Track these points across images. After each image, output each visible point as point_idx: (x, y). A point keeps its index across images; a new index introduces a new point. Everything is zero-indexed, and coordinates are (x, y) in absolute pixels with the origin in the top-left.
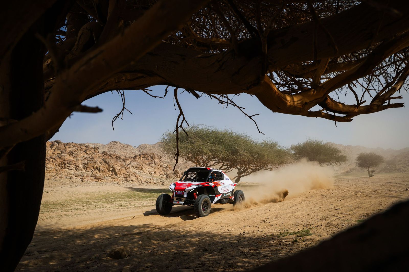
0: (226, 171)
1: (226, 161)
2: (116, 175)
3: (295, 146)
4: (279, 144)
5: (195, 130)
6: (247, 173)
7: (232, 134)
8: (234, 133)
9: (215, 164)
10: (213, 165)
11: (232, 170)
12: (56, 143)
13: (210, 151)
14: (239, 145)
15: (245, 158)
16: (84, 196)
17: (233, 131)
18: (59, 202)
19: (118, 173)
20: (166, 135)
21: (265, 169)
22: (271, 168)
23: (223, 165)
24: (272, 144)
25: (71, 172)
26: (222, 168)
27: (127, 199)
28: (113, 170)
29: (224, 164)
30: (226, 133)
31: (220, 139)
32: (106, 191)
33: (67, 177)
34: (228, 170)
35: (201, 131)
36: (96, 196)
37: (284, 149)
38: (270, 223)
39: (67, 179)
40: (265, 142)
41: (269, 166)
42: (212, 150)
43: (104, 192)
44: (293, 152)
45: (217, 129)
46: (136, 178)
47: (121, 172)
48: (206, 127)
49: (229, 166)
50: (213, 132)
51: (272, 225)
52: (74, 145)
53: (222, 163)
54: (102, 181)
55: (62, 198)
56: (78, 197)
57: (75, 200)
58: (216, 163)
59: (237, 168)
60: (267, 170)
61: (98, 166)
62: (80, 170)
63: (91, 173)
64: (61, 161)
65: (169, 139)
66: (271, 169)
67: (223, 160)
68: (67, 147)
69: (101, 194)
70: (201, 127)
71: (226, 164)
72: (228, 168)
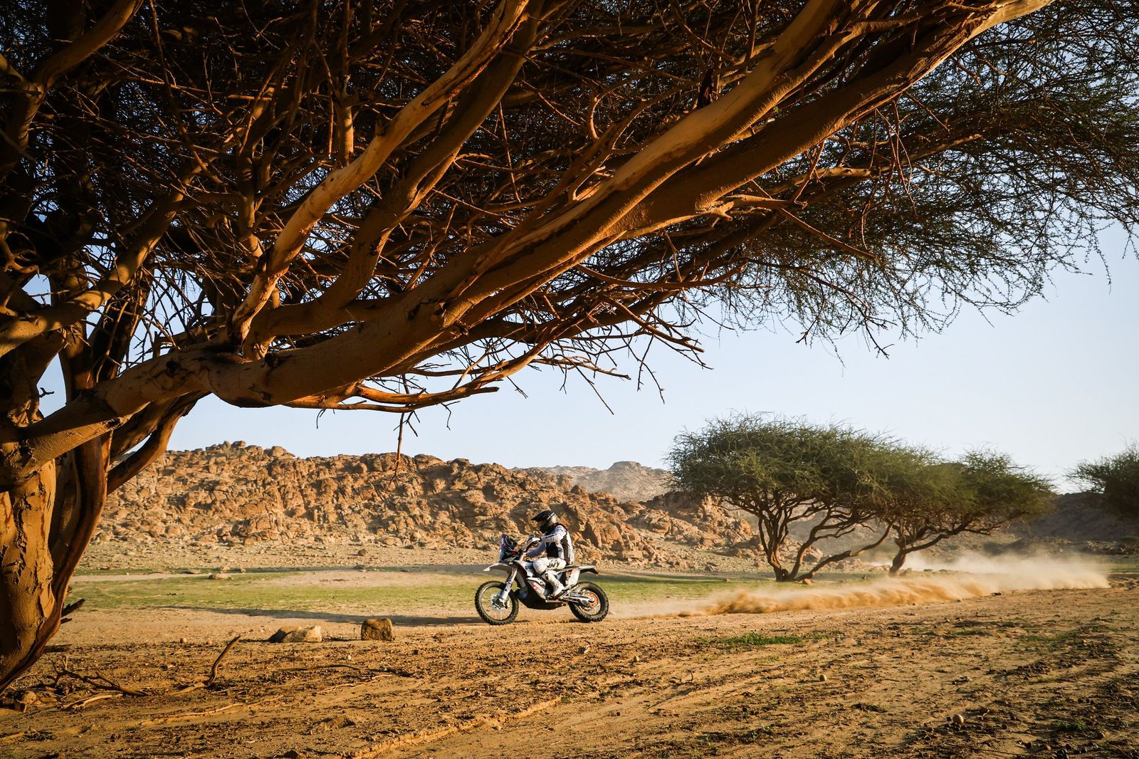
0: (837, 533)
2: (596, 544)
4: (1013, 459)
7: (849, 434)
10: (804, 515)
11: (853, 530)
12: (456, 465)
17: (852, 426)
20: (684, 441)
21: (973, 532)
22: (989, 527)
23: (829, 517)
24: (993, 460)
25: (487, 534)
26: (828, 523)
28: (588, 533)
29: (832, 514)
30: (832, 432)
34: (842, 529)
35: (765, 430)
37: (1029, 473)
39: (477, 551)
41: (982, 523)
46: (645, 552)
47: (609, 536)
48: (780, 417)
49: (845, 517)
50: (804, 431)
52: (497, 470)
53: (826, 511)
58: (808, 510)
60: (978, 532)
64: (466, 507)
66: (986, 531)
68: (481, 474)
71: (838, 513)
72: (843, 523)
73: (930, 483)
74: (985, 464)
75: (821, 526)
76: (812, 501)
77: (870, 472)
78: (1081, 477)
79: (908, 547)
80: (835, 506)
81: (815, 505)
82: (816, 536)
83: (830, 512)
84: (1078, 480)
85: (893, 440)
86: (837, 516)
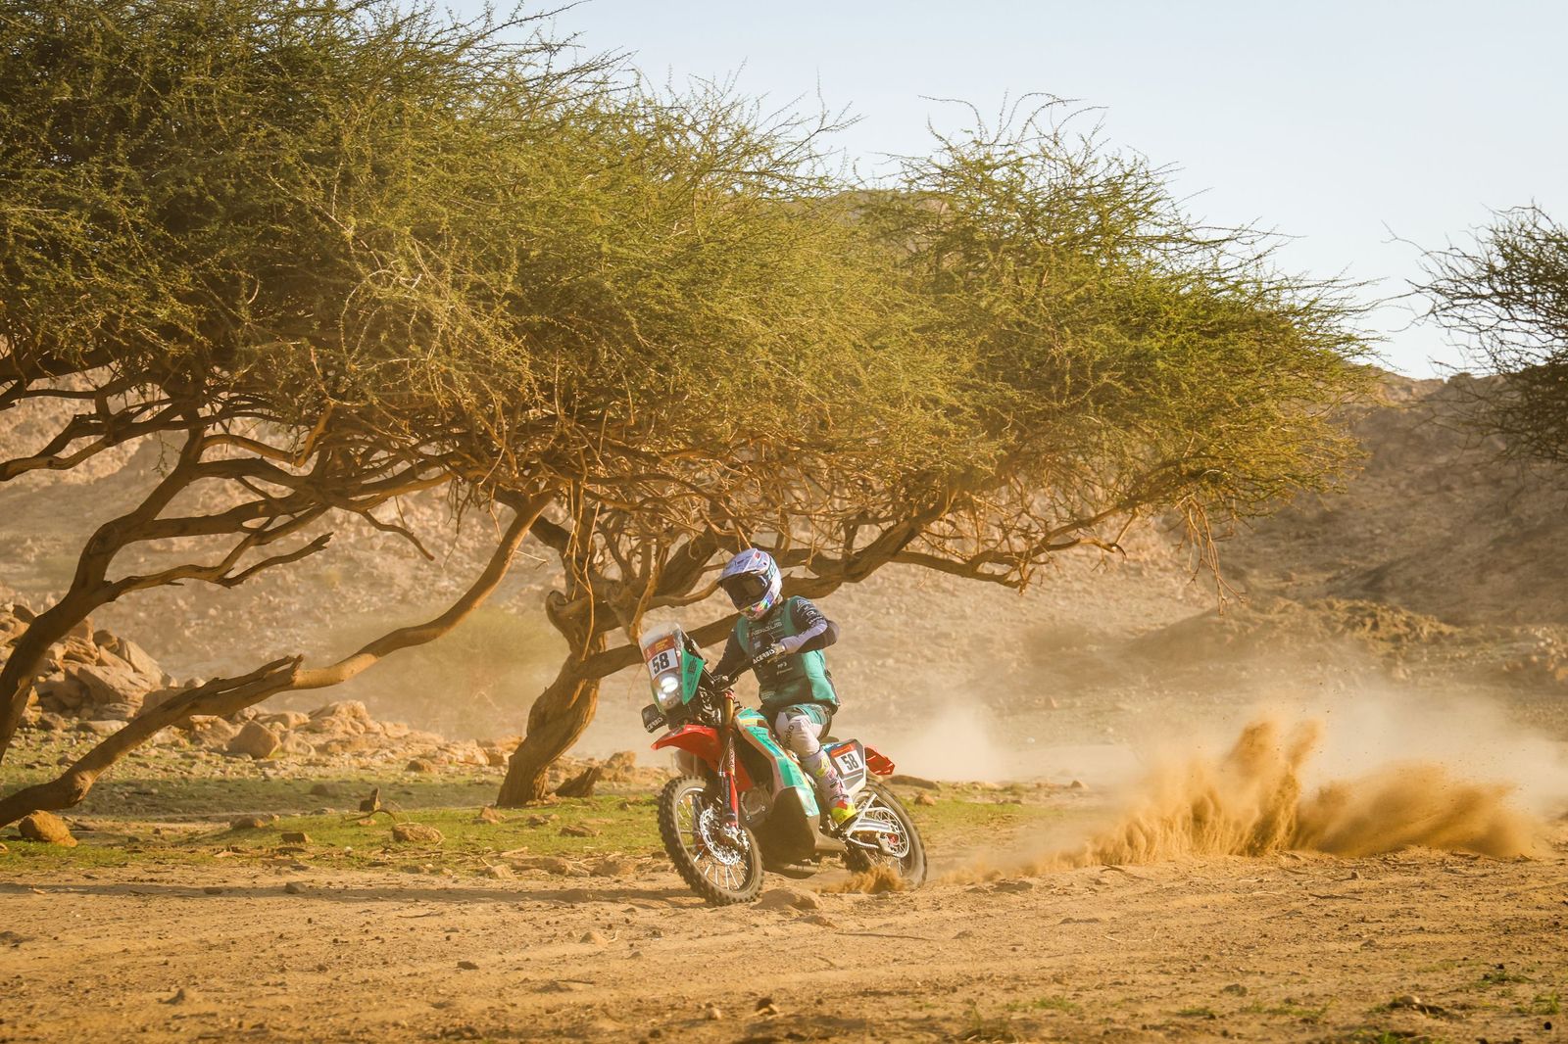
0: (230, 560)
9: (75, 446)
10: (49, 457)
11: (318, 545)
22: (1019, 544)
26: (181, 507)
29: (209, 455)
34: (260, 537)
40: (981, 166)
49: (280, 476)
58: (78, 426)
60: (968, 569)
71: (236, 453)
72: (271, 507)
73: (732, 305)
74: (1030, 219)
75: (141, 524)
76: (101, 376)
77: (428, 234)
78: (1506, 300)
79: (614, 640)
80: (229, 411)
81: (115, 404)
82: (113, 574)
84: (1487, 313)
85: (561, 63)
86: (234, 469)
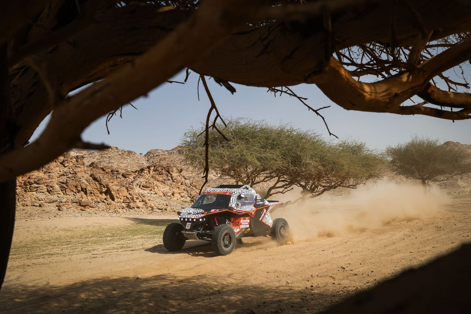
0: (283, 191)
1: (284, 174)
2: (113, 199)
3: (393, 149)
4: (367, 146)
5: (234, 128)
6: (317, 193)
7: (291, 132)
8: (294, 130)
9: (266, 179)
10: (263, 181)
11: (292, 189)
13: (258, 159)
14: (303, 149)
15: (313, 169)
16: (62, 233)
17: (293, 127)
18: (23, 244)
19: (115, 196)
20: (189, 135)
21: (345, 187)
22: (355, 184)
23: (279, 181)
24: (356, 146)
25: (41, 196)
26: (277, 185)
27: (130, 236)
28: (108, 192)
29: (281, 180)
30: (282, 130)
31: (273, 141)
32: (98, 225)
33: (35, 204)
34: (286, 188)
35: (243, 129)
36: (81, 233)
37: (375, 153)
38: (352, 270)
39: (34, 207)
41: (352, 182)
42: (261, 158)
43: (94, 226)
44: (390, 159)
45: (269, 125)
46: (144, 203)
47: (121, 194)
48: (251, 121)
50: (262, 130)
51: (356, 275)
53: (277, 178)
54: (90, 208)
55: (27, 237)
56: (53, 235)
57: (49, 240)
58: (267, 177)
59: (301, 186)
61: (84, 186)
62: (55, 193)
63: (72, 197)
65: (194, 142)
66: (354, 186)
67: (279, 172)
69: (90, 229)
70: (242, 123)
71: (283, 179)
72: (286, 185)
75: (274, 187)
82: (271, 193)
83: (279, 179)
86: (283, 181)
